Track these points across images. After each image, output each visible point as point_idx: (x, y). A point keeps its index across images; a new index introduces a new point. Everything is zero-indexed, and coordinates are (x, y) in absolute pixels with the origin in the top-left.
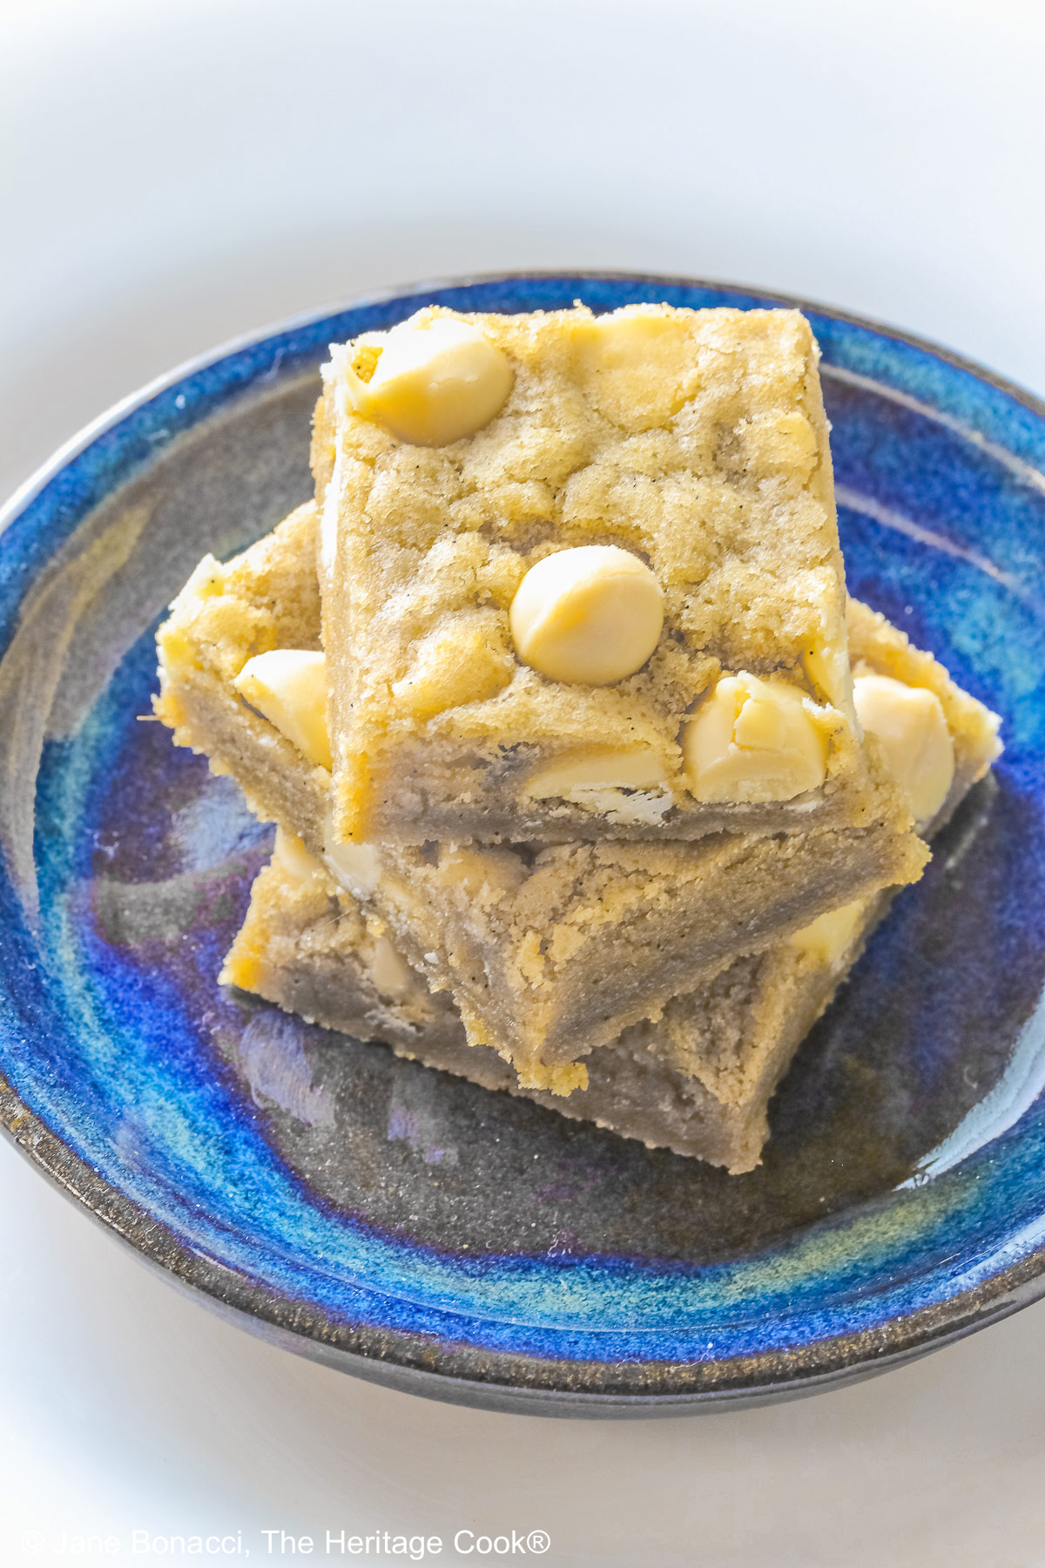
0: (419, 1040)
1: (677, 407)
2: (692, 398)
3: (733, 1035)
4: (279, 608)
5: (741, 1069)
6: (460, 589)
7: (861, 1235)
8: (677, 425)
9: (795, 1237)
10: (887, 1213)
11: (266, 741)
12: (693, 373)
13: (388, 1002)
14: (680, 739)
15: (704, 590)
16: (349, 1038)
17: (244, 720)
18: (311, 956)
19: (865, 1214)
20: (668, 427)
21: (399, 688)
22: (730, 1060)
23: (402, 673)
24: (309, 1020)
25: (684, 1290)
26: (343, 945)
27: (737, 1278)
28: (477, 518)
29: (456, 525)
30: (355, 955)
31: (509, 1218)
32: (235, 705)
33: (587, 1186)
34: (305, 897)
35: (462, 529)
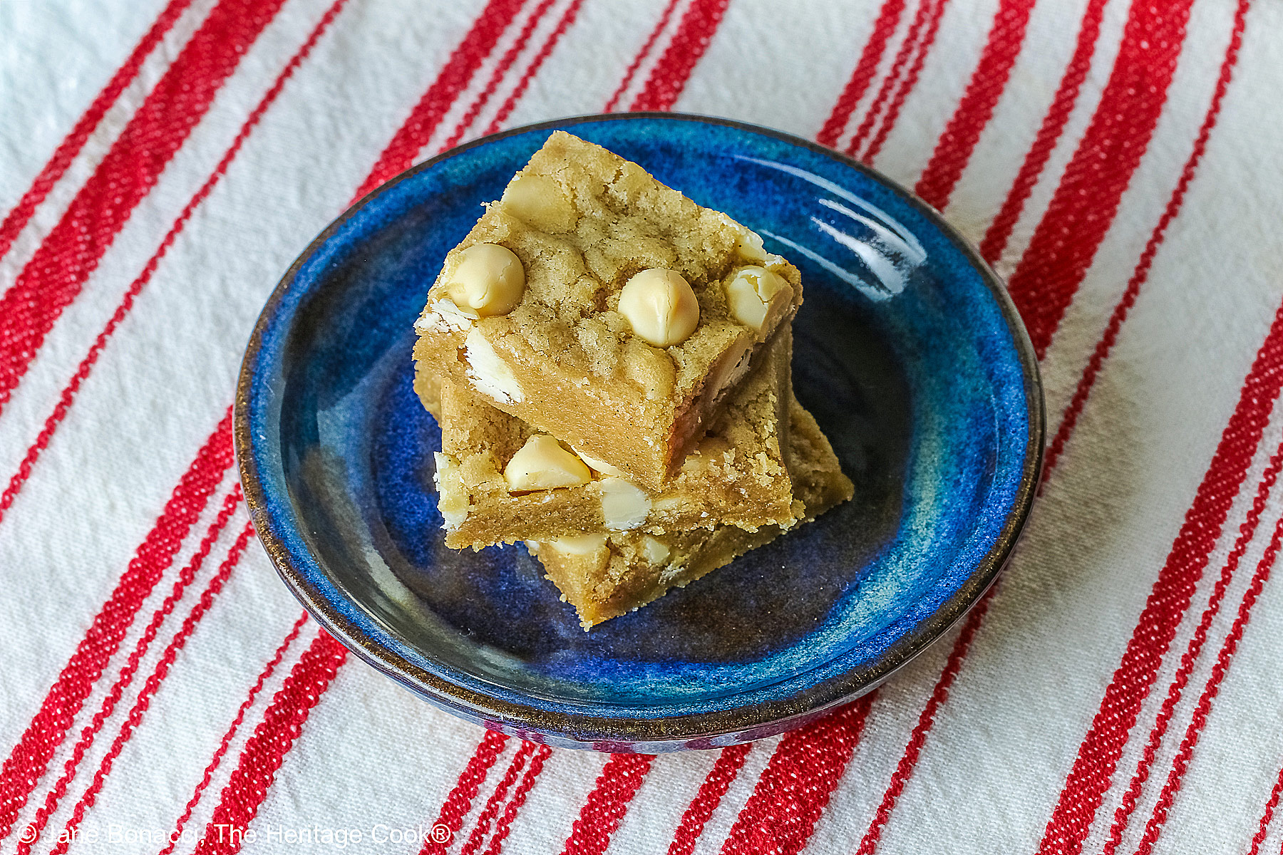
0: (688, 571)
1: (574, 205)
2: (575, 196)
3: (806, 442)
4: (486, 444)
5: (825, 452)
6: (613, 342)
7: (926, 471)
8: (583, 212)
9: (904, 496)
10: (920, 456)
11: (547, 499)
12: (564, 187)
13: (663, 568)
14: (739, 324)
15: (684, 258)
16: (657, 600)
17: (525, 500)
18: (622, 579)
19: (914, 463)
20: (581, 216)
21: (650, 396)
22: (816, 453)
23: (641, 390)
24: (636, 609)
25: (908, 550)
26: (633, 560)
27: (914, 528)
28: (576, 313)
29: (572, 323)
30: (640, 559)
31: (809, 595)
32: (516, 499)
33: (815, 557)
34: (600, 555)
35: (576, 324)
